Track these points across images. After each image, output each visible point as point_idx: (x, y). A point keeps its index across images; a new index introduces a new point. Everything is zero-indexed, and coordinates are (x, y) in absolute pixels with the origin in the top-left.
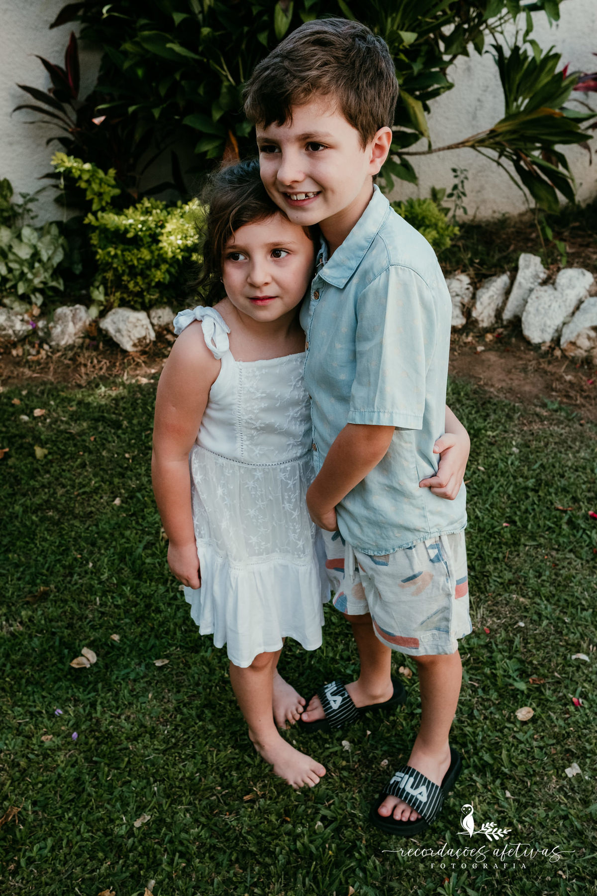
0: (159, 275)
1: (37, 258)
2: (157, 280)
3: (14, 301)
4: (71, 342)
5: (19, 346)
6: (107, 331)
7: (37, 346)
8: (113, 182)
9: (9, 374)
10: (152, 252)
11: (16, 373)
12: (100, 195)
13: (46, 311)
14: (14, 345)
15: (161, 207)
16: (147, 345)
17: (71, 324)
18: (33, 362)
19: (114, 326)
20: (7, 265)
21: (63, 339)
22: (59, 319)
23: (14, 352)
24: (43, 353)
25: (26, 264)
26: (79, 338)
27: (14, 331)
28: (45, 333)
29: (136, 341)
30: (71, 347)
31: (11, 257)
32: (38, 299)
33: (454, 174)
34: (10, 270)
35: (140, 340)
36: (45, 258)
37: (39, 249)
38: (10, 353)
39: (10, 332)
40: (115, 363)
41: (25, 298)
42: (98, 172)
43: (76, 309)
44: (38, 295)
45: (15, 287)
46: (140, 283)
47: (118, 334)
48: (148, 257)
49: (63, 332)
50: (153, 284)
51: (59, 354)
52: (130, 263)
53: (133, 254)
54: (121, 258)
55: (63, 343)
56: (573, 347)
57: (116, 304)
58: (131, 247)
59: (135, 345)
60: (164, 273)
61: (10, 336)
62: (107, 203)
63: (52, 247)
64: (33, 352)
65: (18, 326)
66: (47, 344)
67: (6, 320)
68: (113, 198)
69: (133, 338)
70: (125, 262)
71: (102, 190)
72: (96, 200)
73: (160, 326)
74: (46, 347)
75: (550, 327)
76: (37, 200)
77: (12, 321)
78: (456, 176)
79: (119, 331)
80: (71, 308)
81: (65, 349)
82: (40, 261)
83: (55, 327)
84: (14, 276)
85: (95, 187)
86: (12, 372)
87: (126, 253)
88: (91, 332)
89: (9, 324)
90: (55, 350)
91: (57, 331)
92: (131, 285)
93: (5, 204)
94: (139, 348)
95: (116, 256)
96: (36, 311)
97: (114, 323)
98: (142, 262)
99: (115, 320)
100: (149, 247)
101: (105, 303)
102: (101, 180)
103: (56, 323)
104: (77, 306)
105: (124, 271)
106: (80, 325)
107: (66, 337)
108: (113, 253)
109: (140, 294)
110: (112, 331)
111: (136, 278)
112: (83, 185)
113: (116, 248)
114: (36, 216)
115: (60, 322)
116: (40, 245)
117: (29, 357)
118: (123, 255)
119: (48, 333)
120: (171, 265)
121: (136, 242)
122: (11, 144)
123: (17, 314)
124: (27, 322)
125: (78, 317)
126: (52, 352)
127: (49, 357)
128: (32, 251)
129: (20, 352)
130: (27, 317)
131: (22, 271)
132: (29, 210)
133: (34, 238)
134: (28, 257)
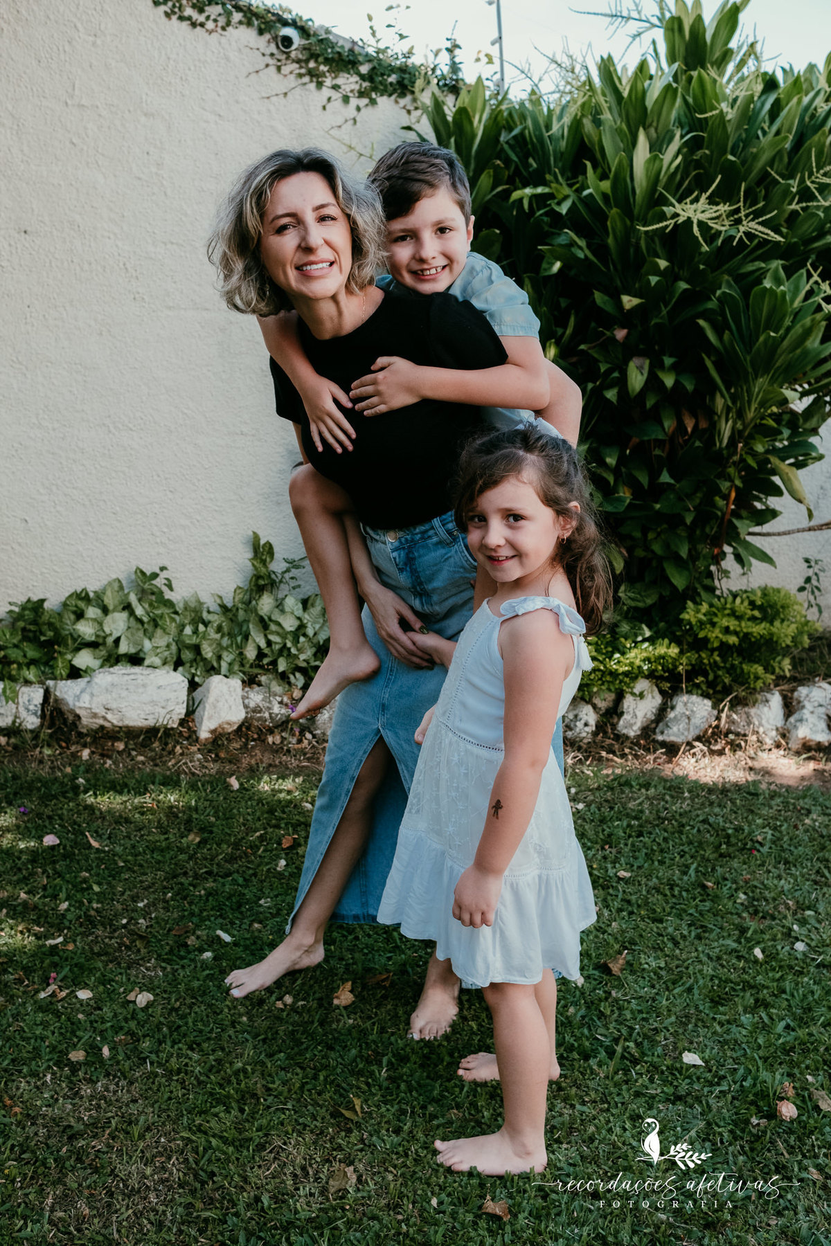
1: (303, 631)
3: (271, 680)
5: (277, 732)
7: (297, 733)
14: (271, 731)
18: (297, 750)
20: (266, 636)
23: (270, 739)
24: (306, 742)
25: (290, 637)
27: (270, 714)
31: (273, 627)
32: (298, 681)
33: (807, 565)
34: (269, 643)
36: (310, 632)
37: (305, 621)
38: (266, 740)
39: (267, 715)
41: (284, 678)
44: (298, 675)
45: (274, 663)
61: (266, 720)
63: (321, 621)
64: (294, 740)
65: (276, 709)
66: (311, 732)
67: (263, 700)
74: (309, 736)
76: (302, 567)
77: (270, 702)
78: (810, 567)
82: (305, 635)
84: (272, 651)
89: (267, 705)
90: (321, 740)
91: (323, 717)
93: (263, 570)
114: (299, 586)
116: (306, 618)
117: (291, 745)
122: (278, 504)
123: (275, 695)
124: (286, 705)
126: (317, 742)
127: (313, 746)
128: (297, 623)
129: (278, 739)
130: (286, 699)
131: (285, 645)
132: (292, 578)
133: (298, 609)
134: (292, 629)
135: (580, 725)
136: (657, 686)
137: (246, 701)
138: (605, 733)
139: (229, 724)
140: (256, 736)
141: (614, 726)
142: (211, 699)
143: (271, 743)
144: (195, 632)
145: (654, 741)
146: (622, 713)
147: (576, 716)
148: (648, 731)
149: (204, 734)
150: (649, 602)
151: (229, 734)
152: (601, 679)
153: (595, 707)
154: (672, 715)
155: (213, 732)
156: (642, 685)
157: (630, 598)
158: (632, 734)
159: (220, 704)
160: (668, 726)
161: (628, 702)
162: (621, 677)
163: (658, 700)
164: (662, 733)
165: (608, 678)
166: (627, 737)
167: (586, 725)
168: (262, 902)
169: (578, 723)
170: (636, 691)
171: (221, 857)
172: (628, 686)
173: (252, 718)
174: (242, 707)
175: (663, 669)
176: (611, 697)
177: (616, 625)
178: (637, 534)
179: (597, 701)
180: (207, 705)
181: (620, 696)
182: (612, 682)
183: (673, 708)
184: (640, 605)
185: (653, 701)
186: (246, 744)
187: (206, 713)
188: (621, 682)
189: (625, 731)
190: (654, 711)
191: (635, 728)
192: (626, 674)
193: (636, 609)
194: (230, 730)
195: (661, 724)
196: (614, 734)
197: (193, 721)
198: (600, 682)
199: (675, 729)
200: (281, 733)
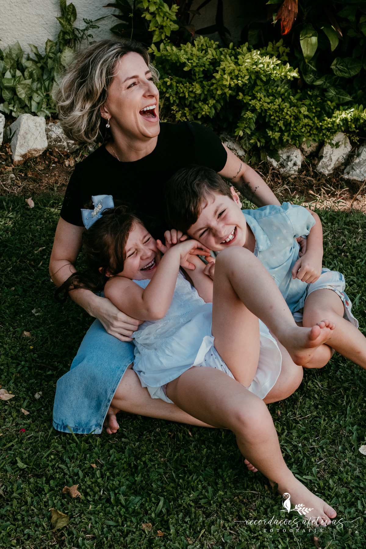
0: (206, 109)
2: (203, 113)
5: (71, 157)
8: (174, 18)
10: (203, 87)
12: (162, 27)
14: (68, 156)
15: (214, 46)
23: (67, 163)
27: (68, 144)
38: (64, 162)
42: (163, 6)
46: (187, 114)
48: (199, 92)
50: (199, 117)
52: (181, 95)
53: (186, 87)
54: (175, 89)
58: (184, 80)
60: (211, 108)
61: (64, 148)
62: (166, 37)
68: (173, 32)
70: (177, 93)
71: (164, 24)
76: (98, 27)
85: (159, 19)
87: (180, 85)
92: (178, 116)
93: (68, 27)
95: (171, 86)
98: (193, 95)
100: (201, 82)
102: (165, 13)
105: (174, 101)
108: (168, 84)
111: (184, 109)
112: (148, 17)
113: (171, 79)
118: (177, 87)
120: (218, 101)
121: (189, 76)
129: (72, 163)
132: (90, 35)
135: (290, 164)
136: (350, 138)
137: (50, 133)
138: (308, 171)
139: (35, 150)
140: (56, 160)
141: (315, 166)
142: (22, 132)
143: (67, 165)
144: (14, 76)
145: (342, 179)
146: (322, 157)
147: (288, 157)
148: (338, 170)
149: (17, 158)
150: (353, 73)
151: (36, 158)
152: (309, 132)
153: (302, 151)
154: (357, 161)
155: (24, 156)
156: (339, 137)
157: (339, 69)
158: (327, 173)
159: (29, 136)
160: (353, 169)
161: (327, 149)
162: (324, 132)
163: (349, 148)
164: (348, 173)
165: (315, 132)
166: (323, 175)
167: (295, 164)
168: (34, 311)
169: (289, 163)
170: (334, 142)
171: (9, 269)
172: (328, 138)
173: (55, 146)
174: (45, 138)
175: (356, 127)
176: (315, 145)
177: (326, 90)
178: (352, 18)
179: (304, 146)
180: (19, 136)
181: (321, 145)
182: (317, 135)
183: (359, 155)
184: (346, 75)
185: (345, 149)
186: (49, 166)
187: (18, 142)
188: (324, 134)
189: (322, 170)
190: (345, 156)
191: (329, 168)
192: (328, 129)
193: (342, 78)
194: (37, 155)
195: (348, 167)
196: (314, 172)
197: (10, 147)
198: (308, 134)
199: (358, 171)
200: (74, 158)
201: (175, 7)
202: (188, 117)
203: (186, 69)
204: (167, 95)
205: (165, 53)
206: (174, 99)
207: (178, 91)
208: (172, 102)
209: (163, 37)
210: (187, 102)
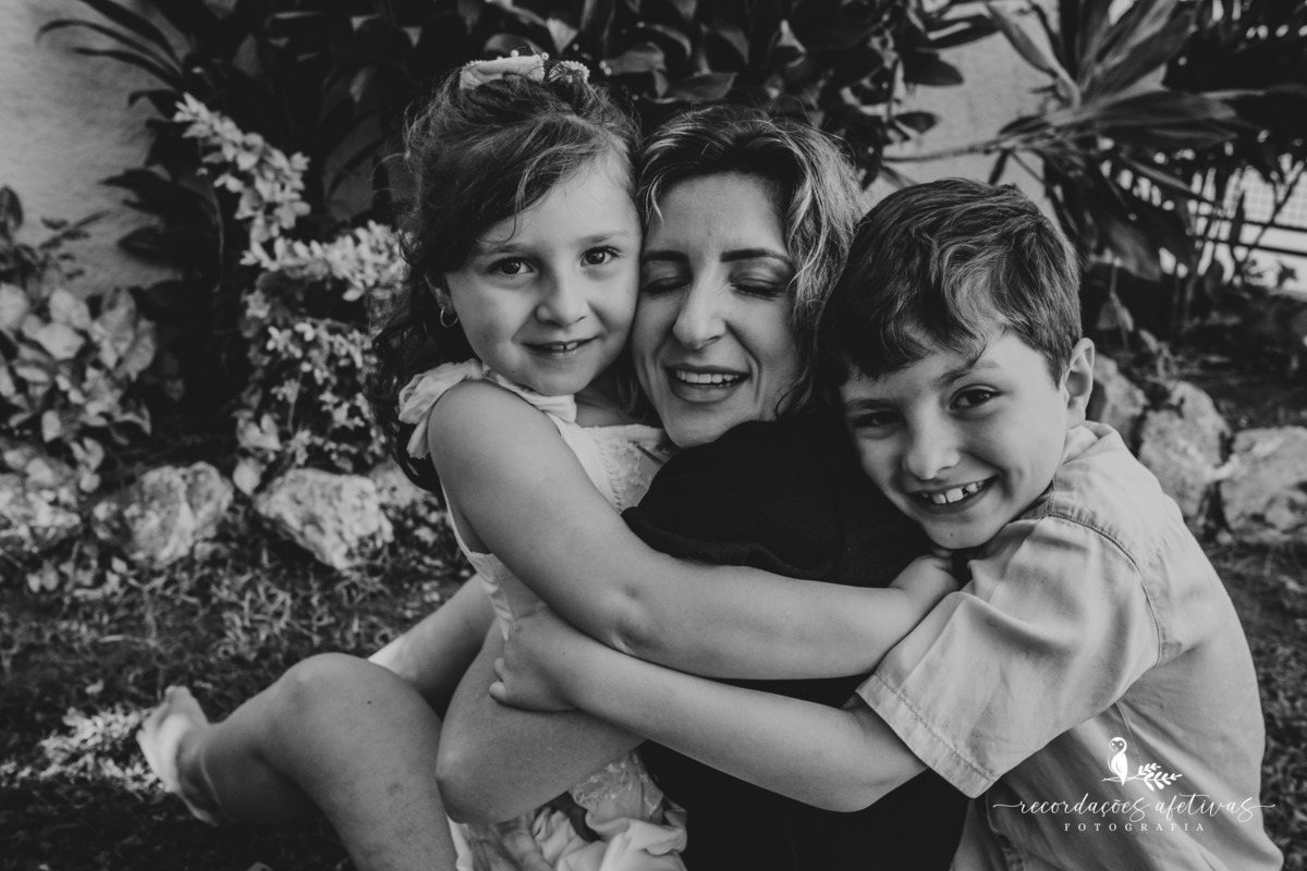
1: (92, 357)
3: (29, 458)
4: (183, 551)
5: (47, 565)
6: (277, 522)
7: (94, 563)
8: (300, 184)
9: (32, 639)
11: (48, 635)
12: (270, 208)
13: (117, 480)
14: (34, 564)
16: (376, 554)
17: (184, 508)
18: (93, 604)
19: (299, 510)
20: (12, 371)
21: (166, 544)
22: (152, 498)
23: (34, 582)
24: (113, 581)
25: (65, 370)
26: (206, 540)
27: (32, 530)
28: (114, 531)
29: (355, 544)
30: (188, 563)
31: (26, 353)
32: (91, 454)
34: (21, 385)
35: (362, 542)
36: (109, 358)
37: (96, 338)
38: (24, 583)
39: (23, 531)
40: (307, 600)
41: (58, 451)
42: (270, 155)
43: (196, 473)
44: (89, 443)
45: (35, 423)
46: (364, 410)
47: (309, 530)
49: (164, 528)
51: (159, 582)
52: (343, 363)
53: (353, 342)
54: (326, 347)
55: (165, 555)
56: (1255, 526)
57: (301, 458)
58: (344, 326)
59: (350, 555)
61: (22, 542)
62: (282, 230)
63: (130, 335)
64: (87, 578)
65: (44, 518)
66: (124, 558)
67: (12, 502)
68: (298, 218)
69: (347, 536)
70: (332, 359)
71: (277, 199)
72: (259, 221)
73: (398, 509)
74: (119, 565)
75: (1193, 488)
76: (86, 236)
77: (28, 504)
79: (312, 520)
80: (182, 471)
81: (173, 566)
82: (98, 365)
83: (142, 516)
84: (30, 400)
85: (263, 188)
86: (39, 633)
87: (339, 339)
88: (235, 526)
89: (21, 511)
90: (146, 573)
91: (147, 525)
92: (340, 416)
94: (358, 561)
95: (315, 343)
96: (89, 481)
97: (299, 503)
99: (300, 497)
101: (272, 457)
102: (277, 174)
103: (145, 506)
104: (200, 466)
105: (326, 381)
106: (207, 509)
107: (174, 540)
108: (309, 336)
109: (360, 436)
110: (292, 520)
111: (352, 397)
112: (233, 184)
113: (314, 326)
114: (80, 273)
115: (156, 504)
116: (98, 331)
117: (79, 593)
118: (331, 344)
119: (123, 532)
122: (22, 114)
123: (40, 488)
124: (67, 507)
125: (203, 491)
126: (137, 578)
127: (131, 589)
128: (78, 342)
129: (51, 580)
130: (65, 495)
131: (55, 386)
132: (65, 257)
133: (80, 316)
134: (70, 354)
200: (56, 567)
201: (300, 161)
202: (367, 416)
203: (351, 295)
204: (306, 367)
205: (290, 261)
206: (326, 374)
207: (336, 352)
208: (320, 381)
209: (275, 231)
210: (361, 379)
